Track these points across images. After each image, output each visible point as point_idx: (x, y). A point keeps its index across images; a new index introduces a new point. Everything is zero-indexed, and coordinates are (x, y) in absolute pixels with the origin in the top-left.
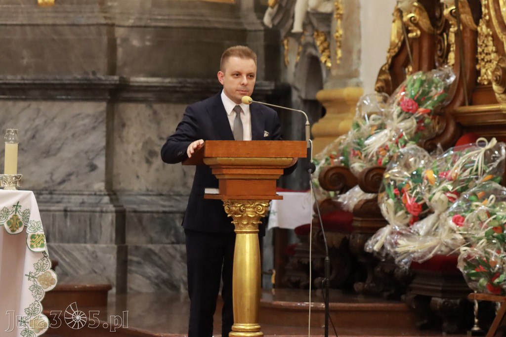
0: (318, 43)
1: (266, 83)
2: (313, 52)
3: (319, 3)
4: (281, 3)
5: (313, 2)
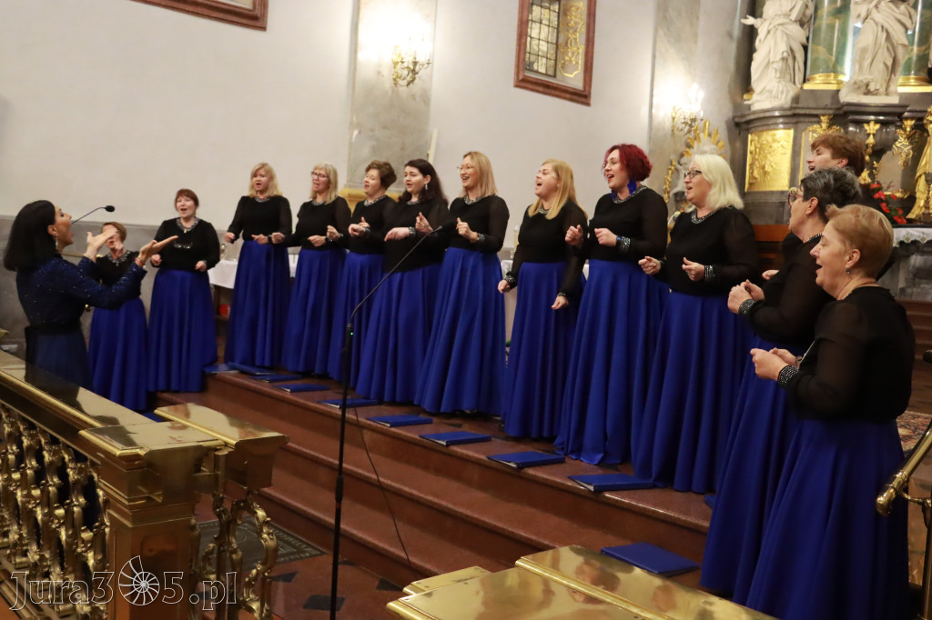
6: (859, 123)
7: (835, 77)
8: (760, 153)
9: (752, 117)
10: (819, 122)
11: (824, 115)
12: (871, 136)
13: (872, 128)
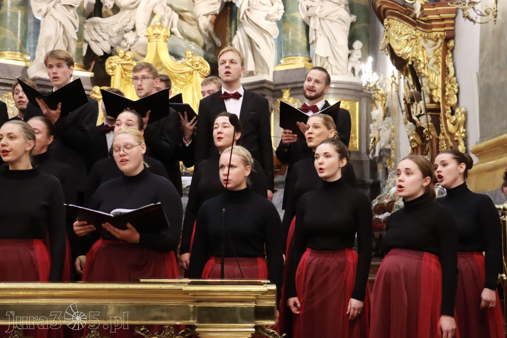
0: (387, 162)
1: (370, 180)
2: (386, 166)
3: (385, 145)
4: (374, 148)
5: (383, 144)
7: (22, 56)
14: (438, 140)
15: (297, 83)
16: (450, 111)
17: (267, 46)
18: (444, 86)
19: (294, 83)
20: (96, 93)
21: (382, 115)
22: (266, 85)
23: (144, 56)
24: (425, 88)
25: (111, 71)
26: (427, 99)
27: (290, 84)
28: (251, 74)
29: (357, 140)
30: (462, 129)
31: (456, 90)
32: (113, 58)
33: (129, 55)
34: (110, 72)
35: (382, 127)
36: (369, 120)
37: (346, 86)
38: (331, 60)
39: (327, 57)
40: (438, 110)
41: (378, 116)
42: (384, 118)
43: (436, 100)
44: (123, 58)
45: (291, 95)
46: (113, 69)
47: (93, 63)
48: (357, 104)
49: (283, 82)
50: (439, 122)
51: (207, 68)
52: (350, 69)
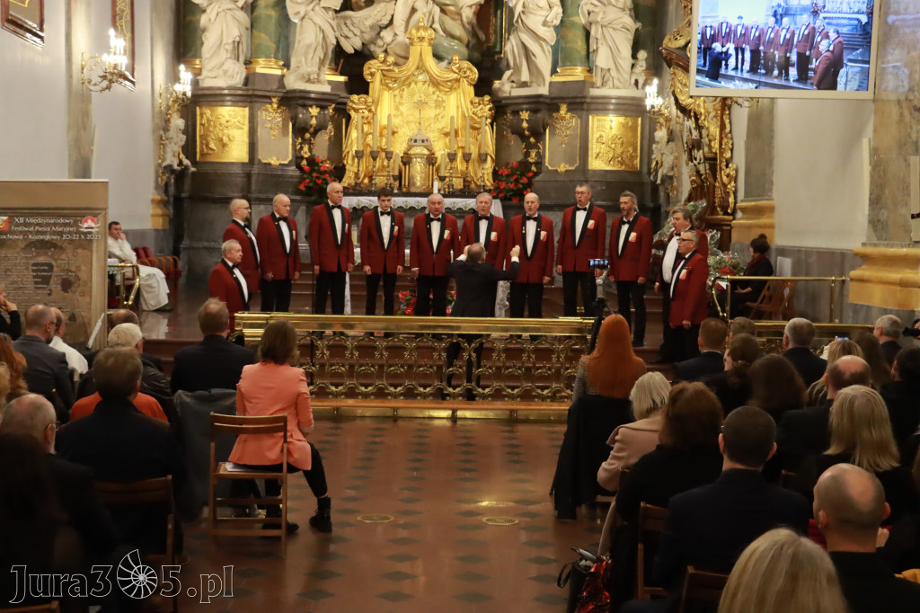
1: (650, 204)
3: (668, 172)
4: (656, 171)
5: (665, 172)
6: (305, 106)
7: (276, 63)
8: (215, 127)
9: (200, 92)
10: (271, 103)
11: (274, 97)
12: (314, 119)
13: (314, 111)
14: (714, 186)
15: (576, 98)
16: (725, 163)
17: (544, 55)
18: (721, 139)
19: (572, 98)
20: (354, 103)
21: (666, 140)
22: (541, 100)
23: (407, 58)
24: (705, 140)
25: (370, 77)
26: (706, 149)
27: (568, 98)
28: (524, 85)
29: (639, 159)
30: (733, 184)
31: (731, 146)
32: (372, 62)
33: (391, 59)
34: (369, 79)
35: (665, 151)
36: (652, 140)
37: (628, 102)
38: (613, 73)
39: (609, 70)
40: (716, 159)
41: (662, 138)
42: (668, 142)
43: (714, 150)
44: (383, 62)
45: (568, 111)
46: (372, 75)
47: (342, 61)
48: (640, 119)
49: (561, 95)
50: (716, 171)
51: (474, 74)
52: (633, 82)
